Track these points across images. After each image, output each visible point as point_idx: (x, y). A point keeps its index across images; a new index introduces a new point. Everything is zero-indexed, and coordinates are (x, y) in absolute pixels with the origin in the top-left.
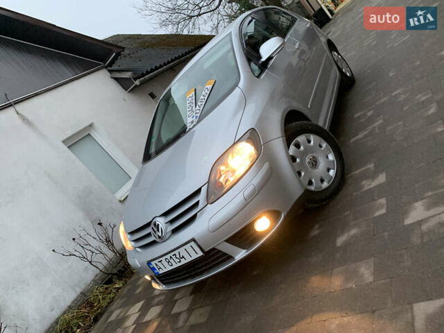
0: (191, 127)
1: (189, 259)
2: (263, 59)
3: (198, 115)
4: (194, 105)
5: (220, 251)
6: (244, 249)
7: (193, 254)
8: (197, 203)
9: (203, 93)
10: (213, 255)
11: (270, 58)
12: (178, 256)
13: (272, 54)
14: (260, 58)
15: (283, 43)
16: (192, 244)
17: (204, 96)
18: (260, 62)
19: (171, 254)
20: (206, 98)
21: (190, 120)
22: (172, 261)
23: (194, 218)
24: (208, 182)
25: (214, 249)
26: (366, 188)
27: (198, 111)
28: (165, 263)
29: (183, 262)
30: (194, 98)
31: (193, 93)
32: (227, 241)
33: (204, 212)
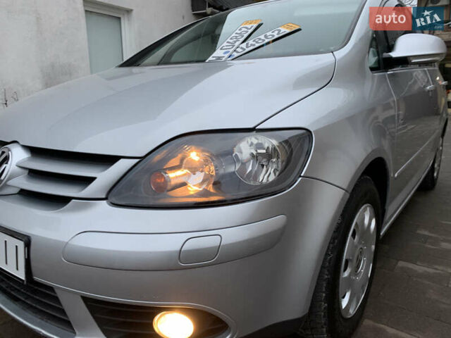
1: (1, 264)
2: (394, 55)
3: (237, 54)
6: (106, 335)
7: (12, 263)
13: (414, 56)
20: (267, 41)
21: (218, 53)
23: (62, 201)
24: (142, 158)
25: (51, 289)
30: (250, 31)
31: (255, 26)
32: (85, 299)
33: (85, 207)
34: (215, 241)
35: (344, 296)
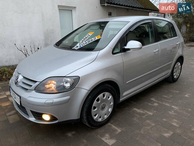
0: (75, 48)
1: (17, 101)
2: (126, 47)
3: (82, 46)
4: (85, 40)
6: (35, 118)
8: (31, 86)
9: (93, 39)
10: (24, 109)
11: (128, 49)
12: (15, 96)
13: (131, 48)
14: (126, 45)
15: (140, 48)
16: (19, 98)
17: (91, 40)
18: (123, 48)
20: (91, 42)
21: (78, 45)
23: (26, 90)
24: (41, 82)
25: (25, 107)
26: (104, 139)
27: (83, 44)
29: (15, 100)
30: (89, 37)
31: (91, 34)
32: (31, 111)
33: (30, 92)
34: (52, 101)
35: (95, 115)
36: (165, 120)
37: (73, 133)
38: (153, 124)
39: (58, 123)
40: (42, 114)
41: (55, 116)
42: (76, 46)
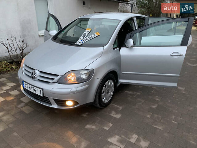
0: (78, 44)
1: (37, 93)
3: (84, 42)
4: (85, 36)
5: (49, 100)
6: (58, 105)
7: (39, 93)
8: (54, 79)
9: (92, 35)
10: (46, 99)
12: (34, 89)
16: (42, 90)
17: (91, 36)
19: (32, 86)
20: (92, 38)
21: (79, 40)
22: (31, 88)
23: (48, 83)
24: (63, 75)
25: (47, 98)
26: (112, 115)
27: (85, 40)
28: (28, 87)
29: (34, 92)
30: (88, 33)
31: (90, 31)
32: (54, 99)
33: (53, 84)
34: (75, 90)
35: (103, 98)
36: (150, 97)
37: (87, 113)
38: (143, 101)
39: (79, 106)
40: (65, 101)
41: (77, 101)
42: (77, 42)
